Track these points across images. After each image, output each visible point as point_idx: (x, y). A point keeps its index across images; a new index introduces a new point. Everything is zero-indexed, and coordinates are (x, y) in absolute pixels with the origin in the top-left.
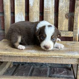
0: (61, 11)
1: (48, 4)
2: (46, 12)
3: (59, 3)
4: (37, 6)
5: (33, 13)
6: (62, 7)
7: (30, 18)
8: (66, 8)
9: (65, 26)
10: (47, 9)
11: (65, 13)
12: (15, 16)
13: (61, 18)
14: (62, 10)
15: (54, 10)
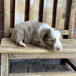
0: (58, 12)
1: (47, 5)
2: (45, 12)
3: (57, 4)
4: (37, 6)
5: (33, 12)
6: (60, 8)
7: (30, 17)
8: (63, 9)
9: (62, 25)
10: (47, 9)
11: (62, 13)
12: (15, 15)
13: (58, 18)
14: (60, 11)
15: (52, 11)
